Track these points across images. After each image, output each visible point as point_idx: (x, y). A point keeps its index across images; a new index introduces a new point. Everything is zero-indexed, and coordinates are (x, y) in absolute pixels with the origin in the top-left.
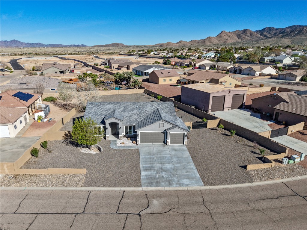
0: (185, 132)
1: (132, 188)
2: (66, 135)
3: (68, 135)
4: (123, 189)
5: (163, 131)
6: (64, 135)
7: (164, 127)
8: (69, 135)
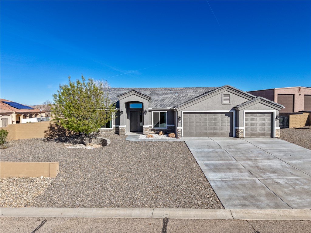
0: (275, 111)
1: (192, 209)
2: (52, 128)
3: (54, 128)
4: (161, 213)
5: (228, 111)
6: (47, 129)
7: (231, 103)
8: (56, 128)
